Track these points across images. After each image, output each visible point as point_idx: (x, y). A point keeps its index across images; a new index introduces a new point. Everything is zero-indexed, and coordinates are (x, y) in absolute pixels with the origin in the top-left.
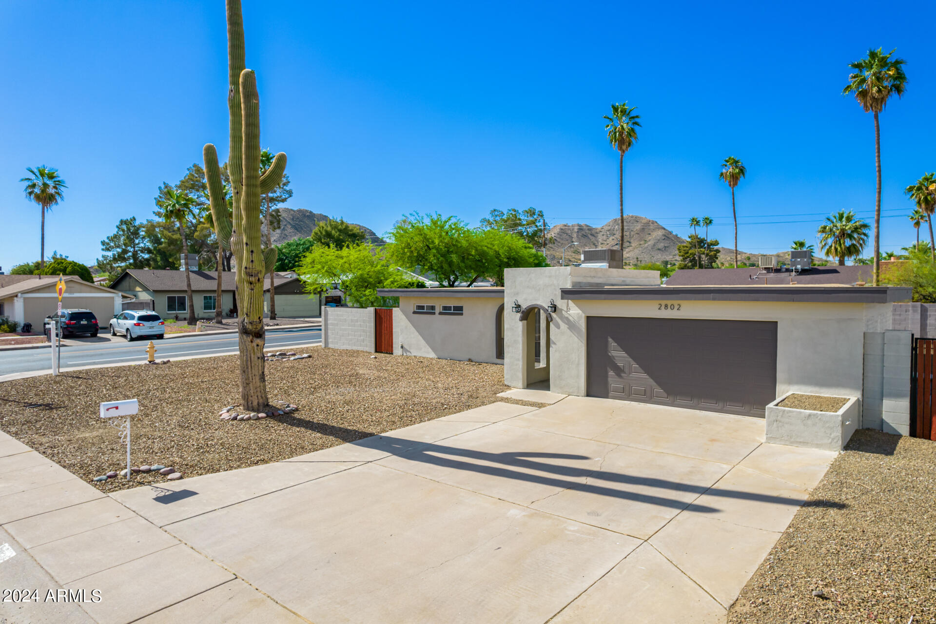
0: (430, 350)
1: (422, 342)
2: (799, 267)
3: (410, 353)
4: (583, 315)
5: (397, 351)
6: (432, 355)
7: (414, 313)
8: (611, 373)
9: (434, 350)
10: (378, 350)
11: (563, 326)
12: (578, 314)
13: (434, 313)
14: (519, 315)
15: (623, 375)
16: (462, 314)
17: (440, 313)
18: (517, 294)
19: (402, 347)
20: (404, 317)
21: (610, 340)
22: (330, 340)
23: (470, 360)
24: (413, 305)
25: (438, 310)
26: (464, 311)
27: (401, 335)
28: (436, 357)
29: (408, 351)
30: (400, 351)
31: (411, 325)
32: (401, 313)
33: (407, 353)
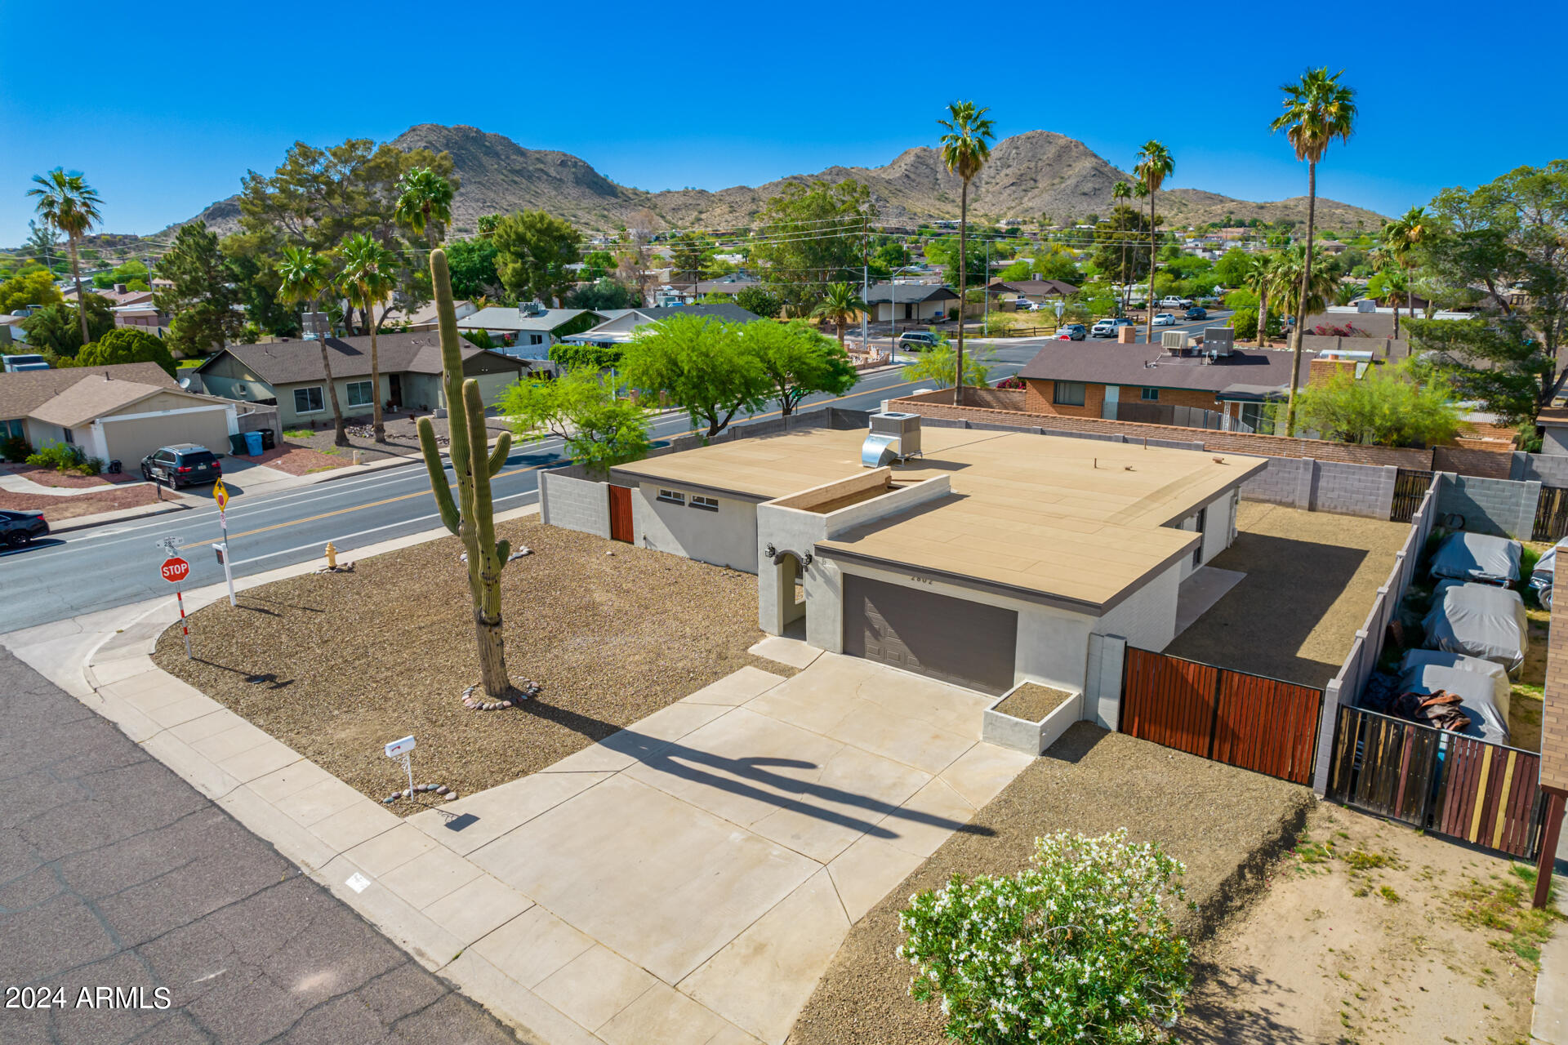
0: (679, 547)
1: (670, 536)
2: (1215, 352)
3: (656, 547)
4: (840, 573)
5: (639, 543)
6: (682, 553)
7: (659, 499)
8: (867, 633)
9: (685, 547)
10: (615, 536)
11: (819, 579)
12: (835, 571)
13: (682, 504)
14: (774, 558)
15: (879, 637)
16: (716, 510)
17: (691, 505)
18: (771, 535)
19: (644, 538)
20: (646, 502)
21: (867, 600)
22: (551, 516)
23: (728, 567)
24: (656, 490)
25: (687, 500)
26: (720, 507)
27: (644, 522)
28: (687, 557)
29: (653, 544)
30: (644, 543)
31: (655, 513)
32: (642, 497)
33: (652, 547)
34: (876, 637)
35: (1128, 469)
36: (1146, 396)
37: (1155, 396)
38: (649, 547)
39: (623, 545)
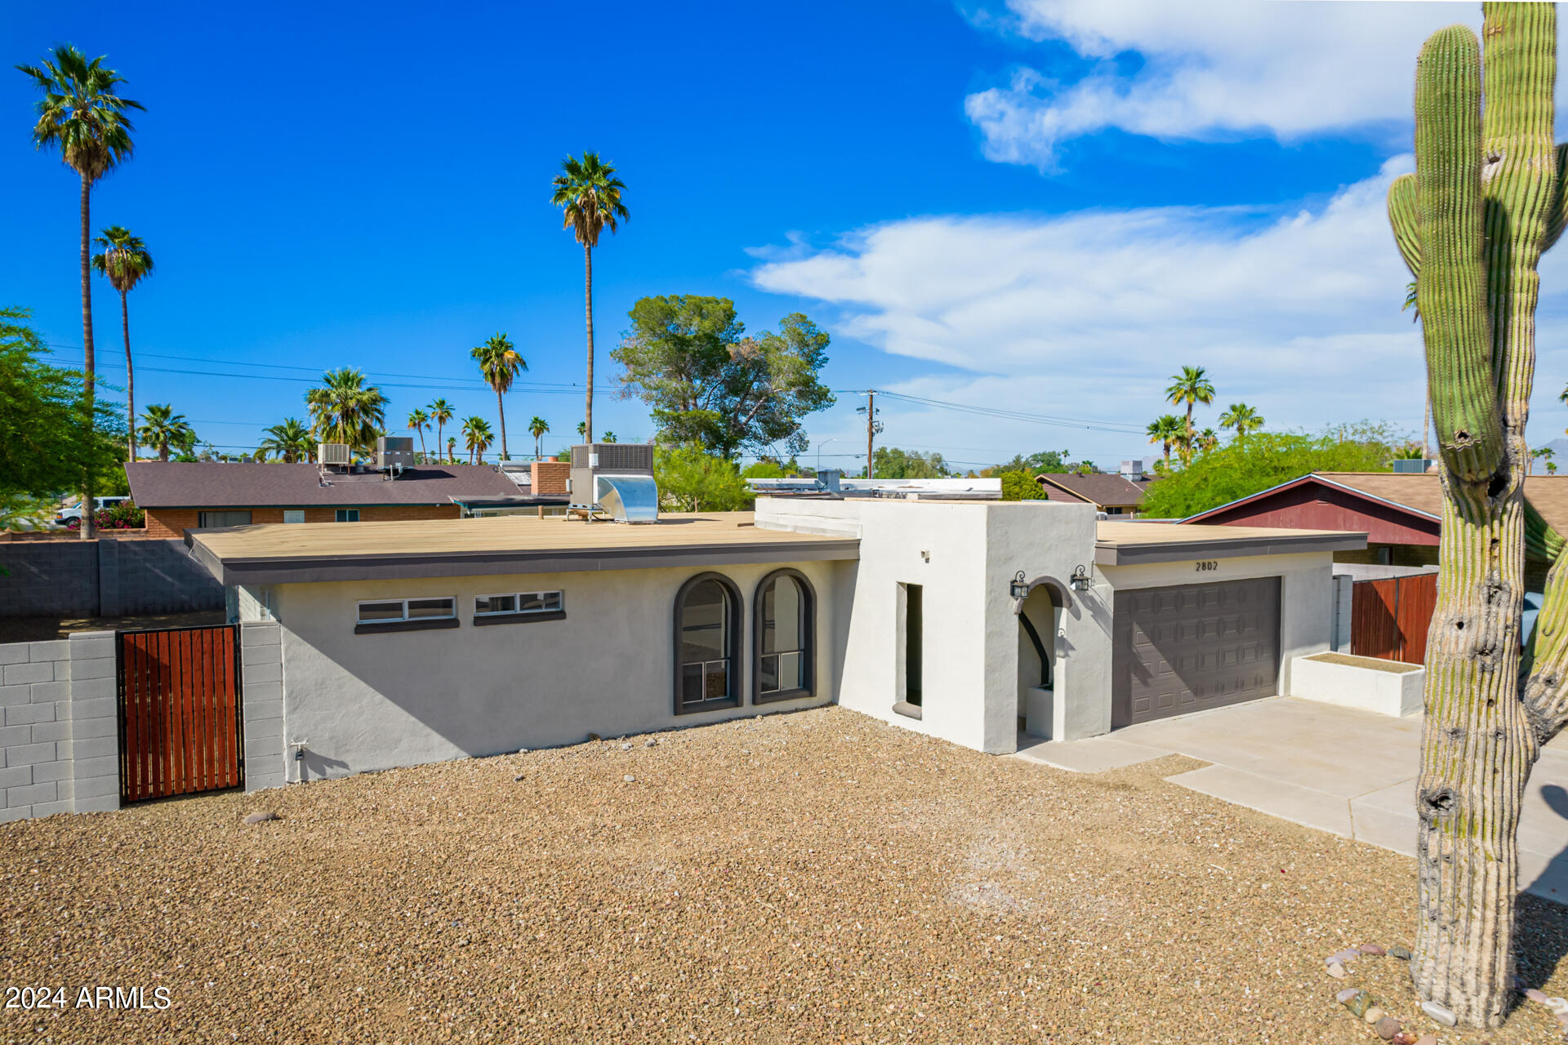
0: (436, 738)
1: (404, 721)
2: (399, 466)
3: (344, 765)
4: (1113, 590)
5: (271, 774)
6: (444, 751)
7: (360, 629)
9: (457, 734)
10: (142, 792)
12: (1106, 588)
13: (454, 623)
14: (1016, 602)
15: (1150, 680)
16: (562, 615)
17: (478, 621)
19: (301, 755)
21: (1136, 627)
23: (595, 738)
24: (348, 609)
25: (466, 611)
26: (569, 606)
27: (293, 710)
28: (464, 756)
29: (331, 763)
30: (290, 771)
31: (346, 673)
32: (294, 637)
33: (329, 770)
34: (1145, 683)
38: (313, 776)
39: (186, 808)
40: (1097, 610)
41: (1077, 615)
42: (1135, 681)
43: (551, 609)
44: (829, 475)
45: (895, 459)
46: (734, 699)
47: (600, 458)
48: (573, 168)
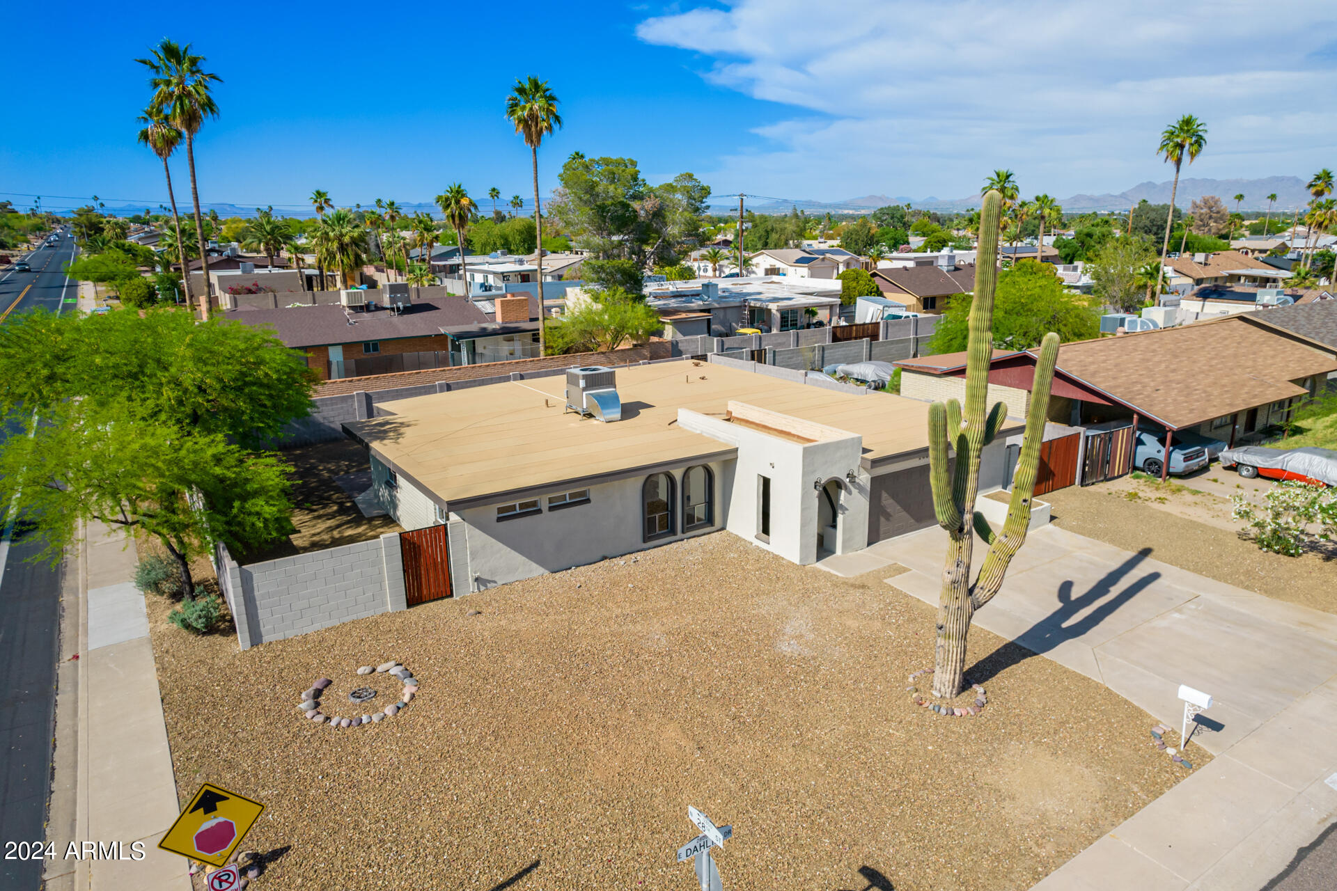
0: (534, 565)
3: (495, 582)
4: (870, 477)
6: (537, 571)
7: (499, 520)
9: (543, 563)
10: (412, 600)
11: (855, 491)
12: (867, 477)
13: (539, 511)
14: (818, 491)
15: (891, 518)
16: (588, 501)
17: (551, 509)
19: (477, 580)
20: (478, 532)
21: (883, 493)
22: (266, 629)
23: (606, 558)
24: (492, 511)
25: (544, 505)
26: (591, 496)
27: (473, 559)
28: (547, 573)
29: (490, 582)
30: (472, 586)
31: (494, 540)
32: (471, 527)
33: (489, 585)
34: (888, 519)
35: (703, 378)
36: (367, 350)
37: (375, 349)
38: (482, 588)
39: (431, 605)
40: (861, 489)
41: (850, 493)
42: (882, 519)
43: (583, 500)
44: (710, 287)
45: (761, 223)
46: (673, 532)
47: (586, 382)
48: (521, 91)
